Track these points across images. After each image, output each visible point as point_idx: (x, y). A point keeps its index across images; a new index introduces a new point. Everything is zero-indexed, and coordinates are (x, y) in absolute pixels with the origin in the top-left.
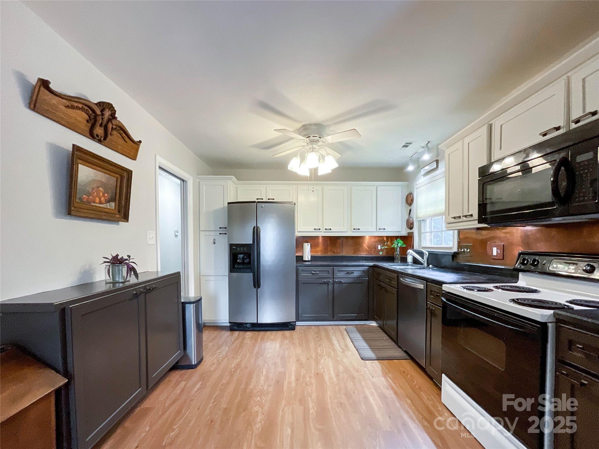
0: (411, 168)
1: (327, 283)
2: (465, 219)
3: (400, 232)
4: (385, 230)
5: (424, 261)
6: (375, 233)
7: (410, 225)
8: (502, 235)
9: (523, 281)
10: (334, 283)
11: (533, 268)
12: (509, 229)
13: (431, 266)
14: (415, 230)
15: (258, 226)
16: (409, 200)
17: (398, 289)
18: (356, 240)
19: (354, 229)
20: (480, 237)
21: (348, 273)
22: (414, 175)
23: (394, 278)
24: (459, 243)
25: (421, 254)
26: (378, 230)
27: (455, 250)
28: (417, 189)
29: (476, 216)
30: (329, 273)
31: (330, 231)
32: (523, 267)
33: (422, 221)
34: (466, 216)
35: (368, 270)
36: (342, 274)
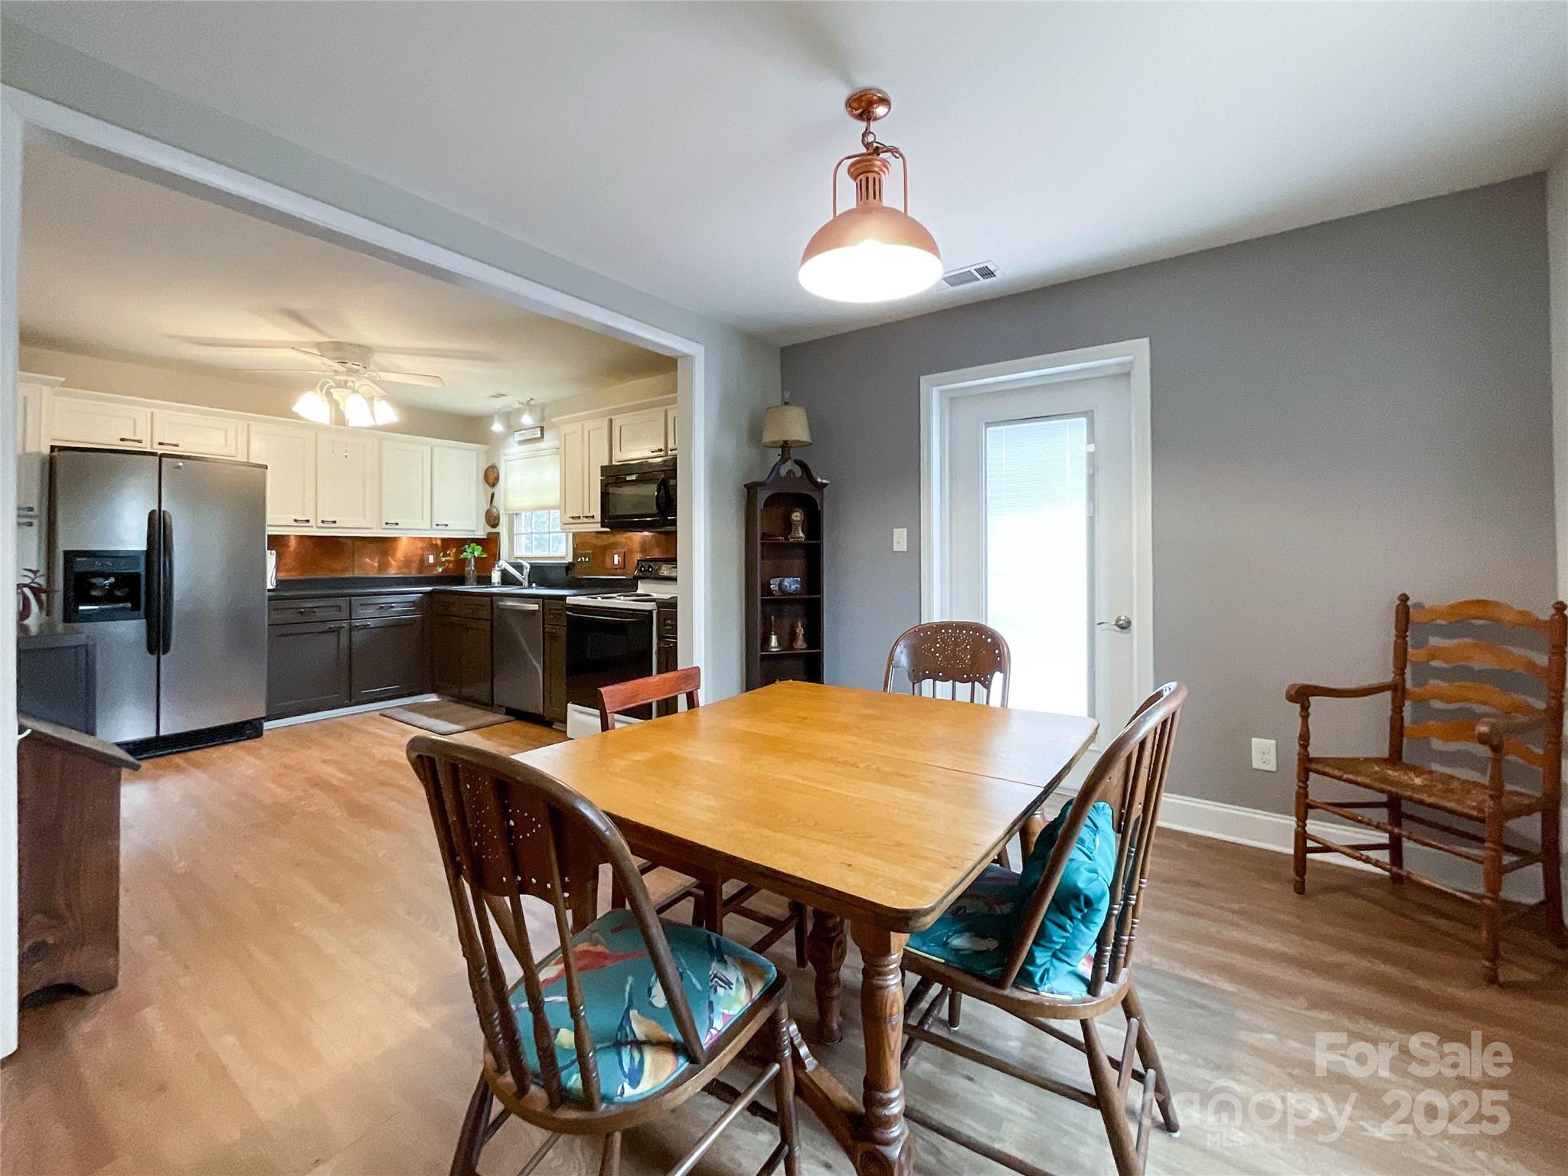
0: (497, 427)
1: (337, 631)
2: (585, 520)
3: (473, 531)
4: (447, 528)
5: (523, 578)
6: (428, 532)
7: (493, 520)
8: (624, 541)
9: (642, 588)
10: (351, 629)
11: (648, 574)
12: (629, 534)
13: (534, 585)
14: (503, 529)
15: (163, 509)
16: (491, 477)
17: (492, 620)
18: (383, 545)
19: (387, 524)
20: (599, 543)
21: (382, 607)
22: (502, 439)
23: (485, 606)
24: (575, 549)
25: (519, 567)
26: (435, 527)
27: (570, 559)
28: (506, 461)
29: (598, 518)
30: (340, 610)
31: (334, 525)
32: (641, 574)
33: (516, 515)
34: (586, 517)
35: (422, 600)
36: (370, 611)
